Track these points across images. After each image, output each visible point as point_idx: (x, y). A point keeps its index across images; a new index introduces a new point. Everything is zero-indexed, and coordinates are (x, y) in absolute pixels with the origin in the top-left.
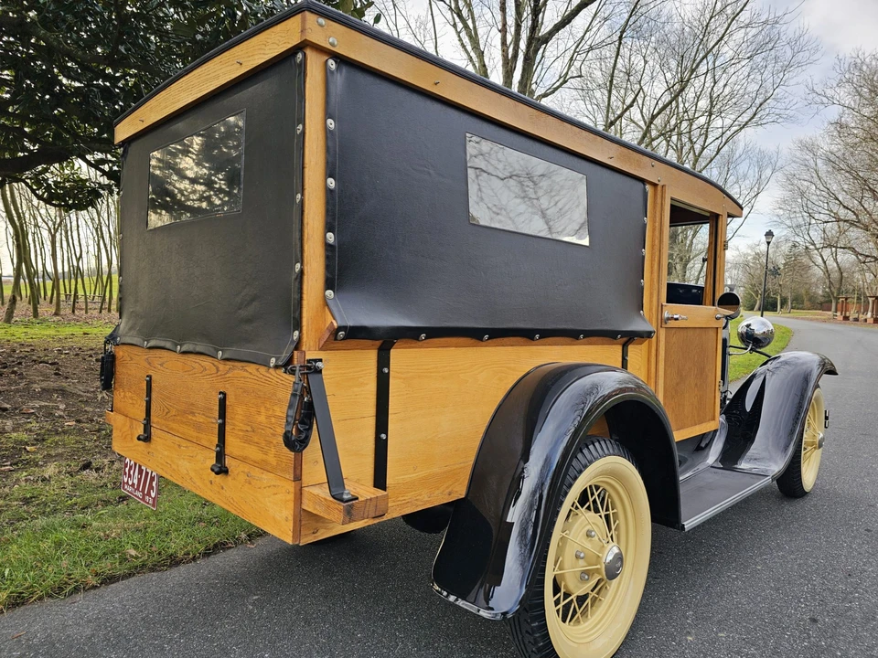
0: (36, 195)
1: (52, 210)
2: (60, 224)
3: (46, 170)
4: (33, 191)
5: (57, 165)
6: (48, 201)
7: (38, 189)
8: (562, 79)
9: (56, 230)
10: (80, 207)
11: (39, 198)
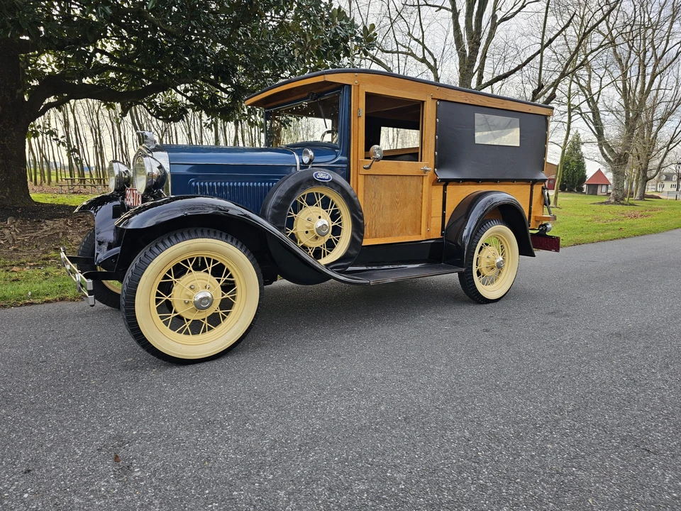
0: (150, 113)
1: (160, 123)
2: (165, 131)
3: (155, 97)
4: (148, 110)
5: (161, 93)
6: (157, 117)
7: (151, 109)
8: (520, 4)
9: (163, 135)
10: (176, 120)
11: (152, 114)
